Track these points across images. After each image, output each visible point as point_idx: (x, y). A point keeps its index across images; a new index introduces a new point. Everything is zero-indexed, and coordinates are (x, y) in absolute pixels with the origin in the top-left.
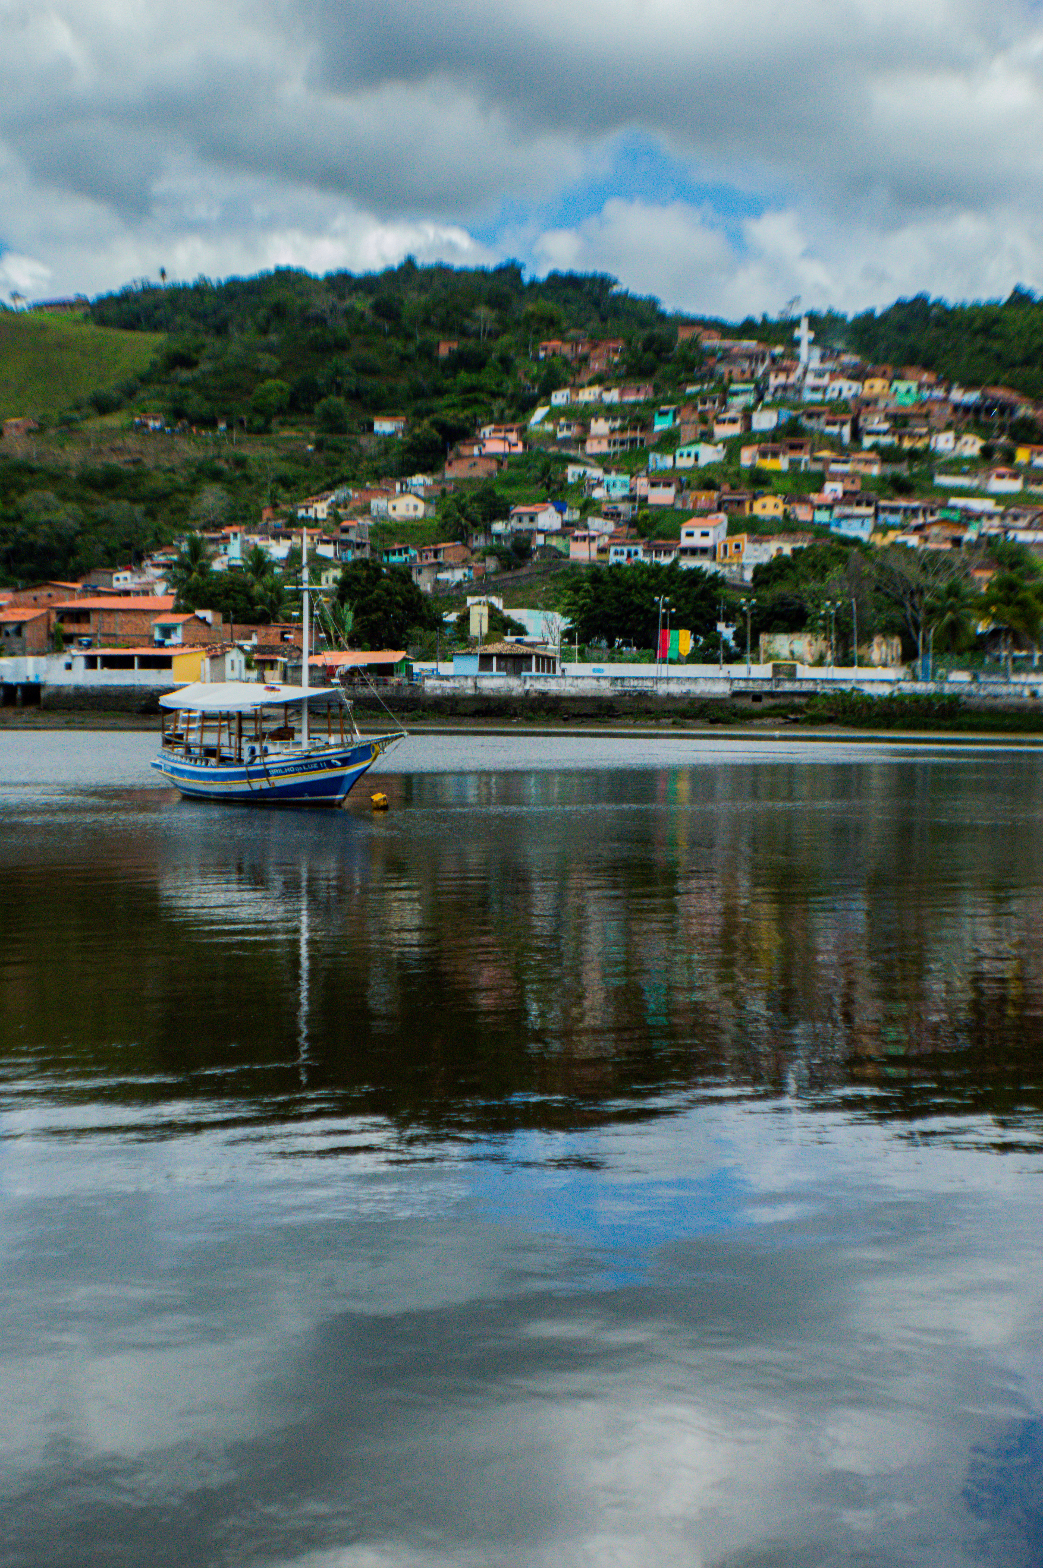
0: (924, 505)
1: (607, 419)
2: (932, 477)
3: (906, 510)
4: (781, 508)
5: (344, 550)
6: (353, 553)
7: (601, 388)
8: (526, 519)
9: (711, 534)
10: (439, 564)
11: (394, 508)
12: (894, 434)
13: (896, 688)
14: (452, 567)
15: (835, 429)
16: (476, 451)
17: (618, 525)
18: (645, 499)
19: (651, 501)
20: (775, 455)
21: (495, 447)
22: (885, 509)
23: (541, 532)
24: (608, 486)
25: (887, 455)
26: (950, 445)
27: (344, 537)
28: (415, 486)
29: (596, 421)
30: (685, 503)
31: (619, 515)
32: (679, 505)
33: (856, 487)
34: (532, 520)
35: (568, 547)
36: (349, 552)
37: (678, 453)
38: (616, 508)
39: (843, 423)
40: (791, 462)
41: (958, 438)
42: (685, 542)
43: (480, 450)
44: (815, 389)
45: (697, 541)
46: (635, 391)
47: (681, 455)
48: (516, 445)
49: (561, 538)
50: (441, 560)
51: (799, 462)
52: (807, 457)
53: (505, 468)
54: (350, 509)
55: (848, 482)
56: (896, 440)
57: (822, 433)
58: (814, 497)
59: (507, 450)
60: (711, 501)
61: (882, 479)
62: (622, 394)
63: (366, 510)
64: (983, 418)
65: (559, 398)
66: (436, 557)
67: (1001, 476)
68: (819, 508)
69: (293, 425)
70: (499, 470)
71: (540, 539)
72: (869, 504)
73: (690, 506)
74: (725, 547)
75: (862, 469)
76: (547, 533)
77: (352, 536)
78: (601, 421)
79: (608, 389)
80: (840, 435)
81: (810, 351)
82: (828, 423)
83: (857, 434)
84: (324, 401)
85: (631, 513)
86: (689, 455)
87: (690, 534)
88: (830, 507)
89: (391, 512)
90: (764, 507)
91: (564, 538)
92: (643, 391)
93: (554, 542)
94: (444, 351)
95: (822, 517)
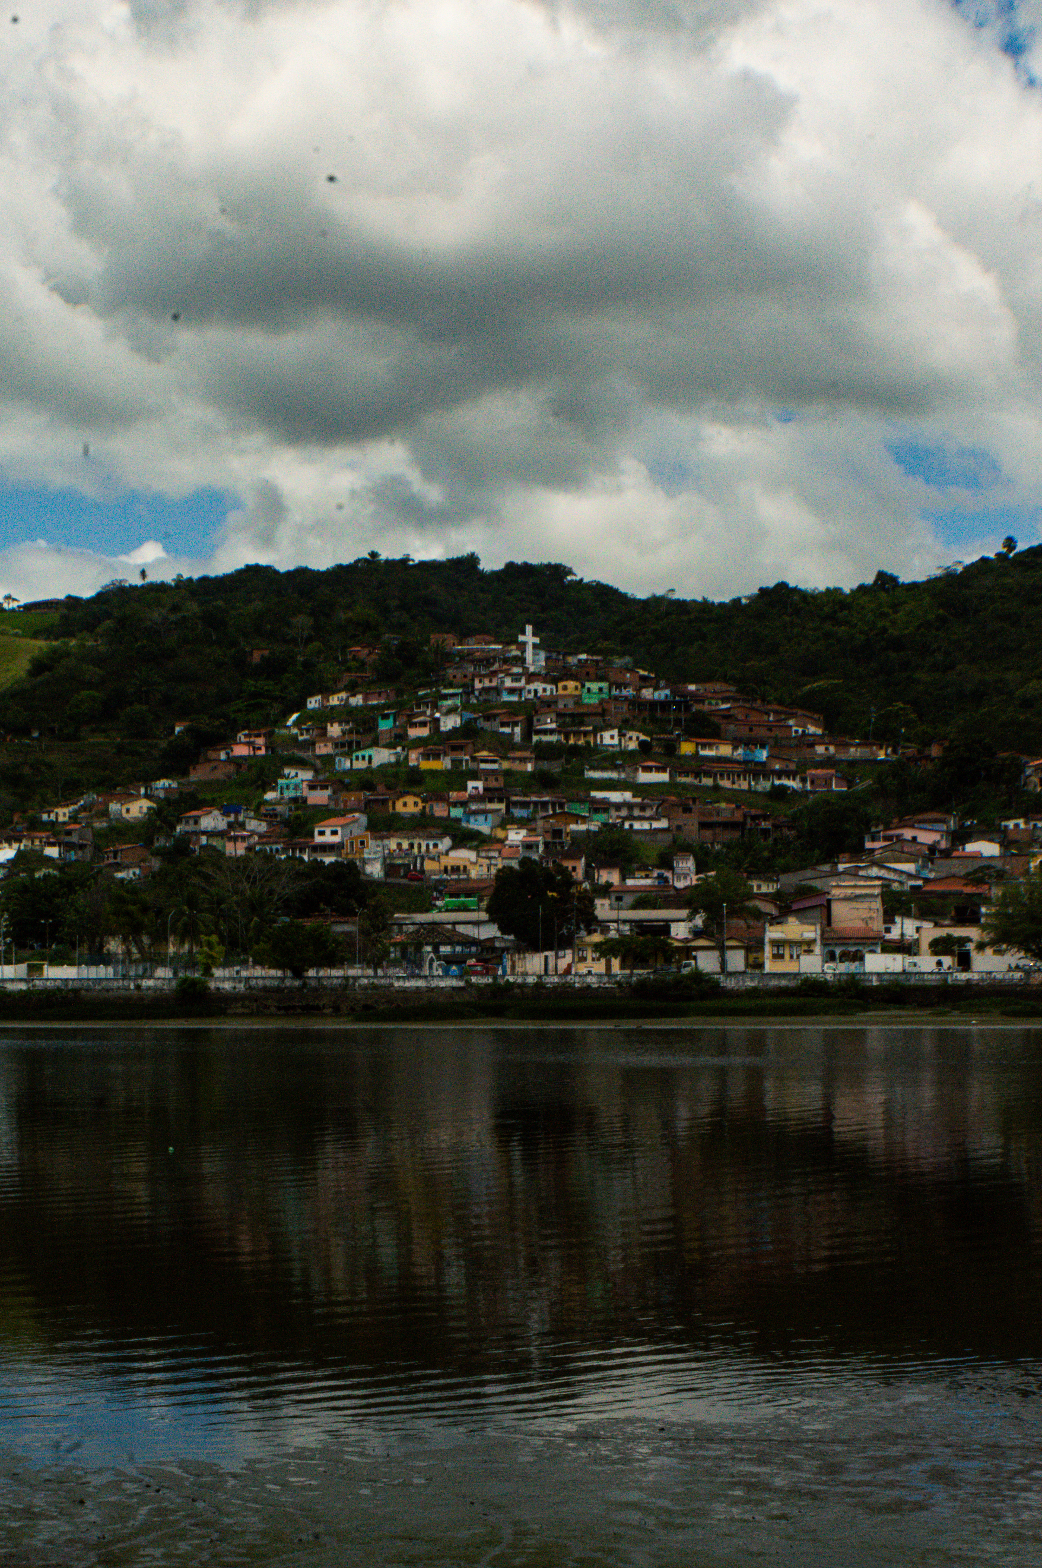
0: (554, 799)
1: (340, 723)
2: (582, 773)
3: (536, 804)
4: (421, 805)
5: (68, 851)
6: (76, 853)
7: (348, 694)
8: (192, 822)
9: (340, 832)
10: (117, 864)
11: (128, 811)
12: (559, 733)
13: (31, 985)
14: (127, 867)
15: (507, 730)
16: (223, 756)
17: (270, 824)
18: (305, 800)
19: (310, 802)
20: (437, 757)
21: (241, 751)
22: (516, 804)
23: (204, 833)
24: (282, 788)
25: (543, 752)
26: (616, 741)
27: (67, 839)
28: (157, 789)
29: (332, 725)
30: (337, 804)
31: (276, 816)
32: (332, 806)
33: (499, 784)
34: (196, 822)
35: (224, 847)
36: (73, 853)
37: (354, 758)
38: (274, 810)
39: (515, 724)
40: (453, 761)
41: (621, 735)
42: (319, 839)
43: (227, 754)
44: (512, 691)
45: (329, 838)
46: (377, 695)
47: (357, 758)
48: (259, 749)
49: (219, 838)
50: (119, 860)
51: (461, 761)
52: (468, 757)
53: (244, 770)
54: (93, 812)
55: (491, 779)
56: (562, 738)
57: (496, 733)
58: (453, 795)
59: (252, 753)
60: (359, 801)
61: (532, 775)
62: (365, 699)
63: (105, 813)
64: (659, 715)
65: (313, 703)
66: (115, 858)
67: (648, 769)
68: (455, 805)
69: (104, 731)
70: (238, 772)
71: (204, 840)
72: (500, 801)
73: (342, 806)
74: (352, 843)
75: (517, 766)
76: (210, 834)
77: (74, 839)
78: (336, 725)
79: (354, 695)
80: (512, 734)
81: (534, 654)
82: (503, 725)
83: (528, 733)
84: (128, 709)
85: (287, 813)
86: (364, 758)
87: (322, 833)
88: (463, 804)
89: (125, 814)
90: (405, 805)
91: (222, 839)
92: (383, 695)
93: (216, 842)
94: (257, 657)
95: (457, 812)
